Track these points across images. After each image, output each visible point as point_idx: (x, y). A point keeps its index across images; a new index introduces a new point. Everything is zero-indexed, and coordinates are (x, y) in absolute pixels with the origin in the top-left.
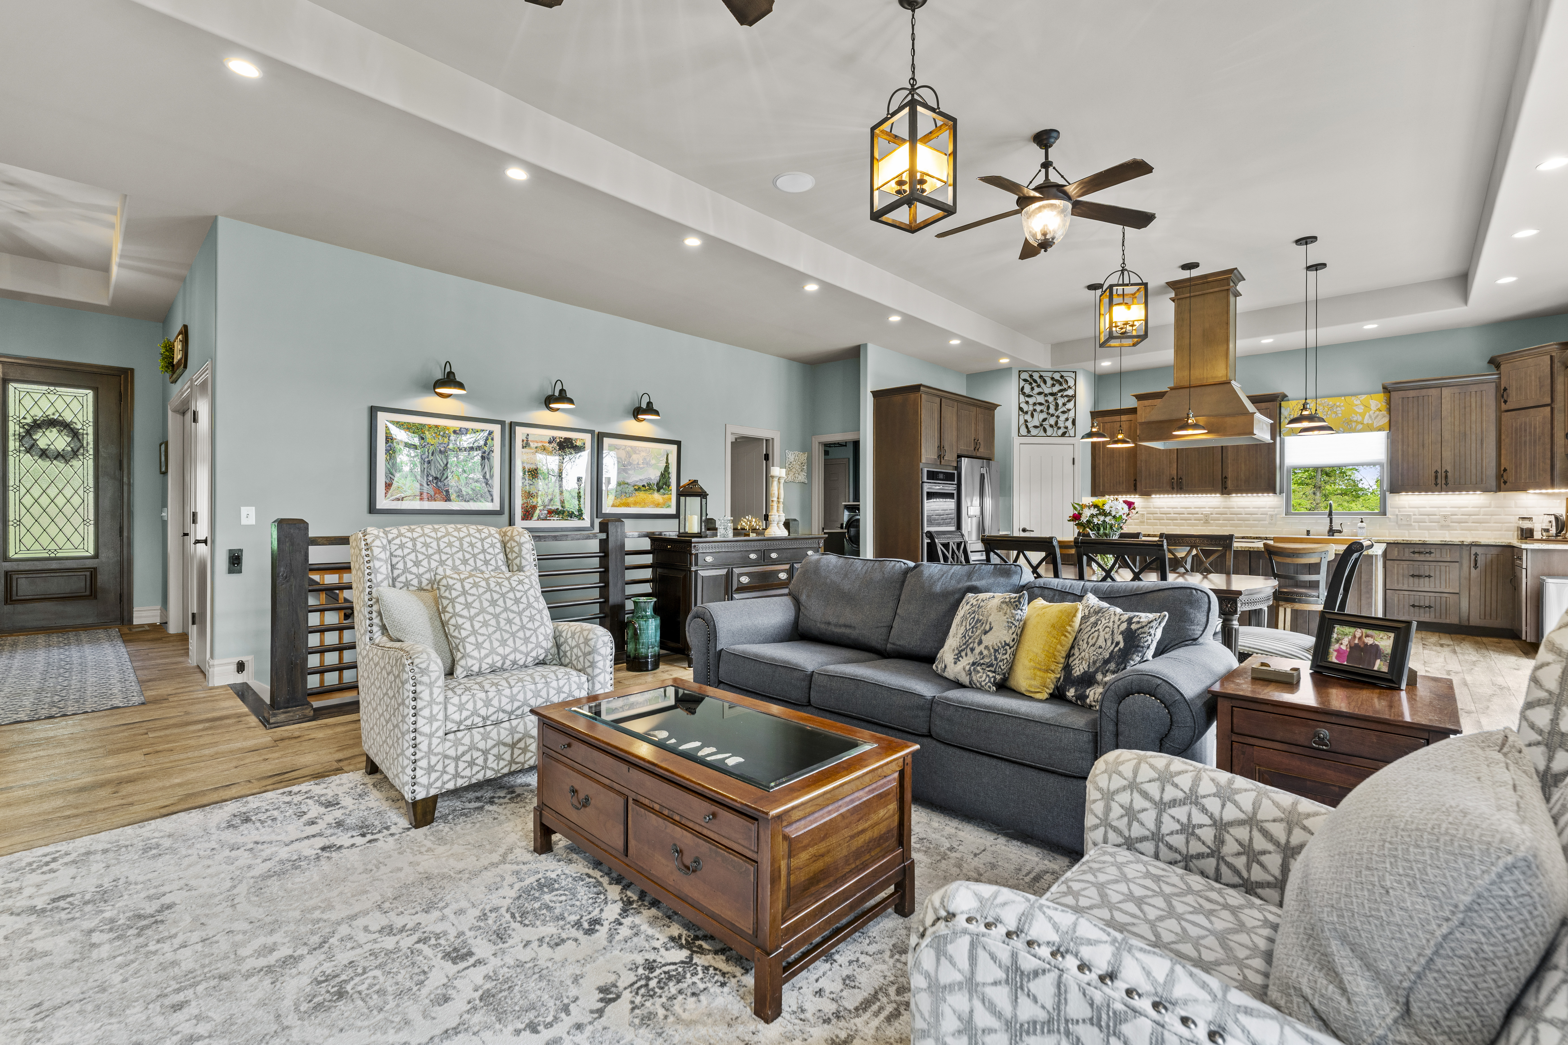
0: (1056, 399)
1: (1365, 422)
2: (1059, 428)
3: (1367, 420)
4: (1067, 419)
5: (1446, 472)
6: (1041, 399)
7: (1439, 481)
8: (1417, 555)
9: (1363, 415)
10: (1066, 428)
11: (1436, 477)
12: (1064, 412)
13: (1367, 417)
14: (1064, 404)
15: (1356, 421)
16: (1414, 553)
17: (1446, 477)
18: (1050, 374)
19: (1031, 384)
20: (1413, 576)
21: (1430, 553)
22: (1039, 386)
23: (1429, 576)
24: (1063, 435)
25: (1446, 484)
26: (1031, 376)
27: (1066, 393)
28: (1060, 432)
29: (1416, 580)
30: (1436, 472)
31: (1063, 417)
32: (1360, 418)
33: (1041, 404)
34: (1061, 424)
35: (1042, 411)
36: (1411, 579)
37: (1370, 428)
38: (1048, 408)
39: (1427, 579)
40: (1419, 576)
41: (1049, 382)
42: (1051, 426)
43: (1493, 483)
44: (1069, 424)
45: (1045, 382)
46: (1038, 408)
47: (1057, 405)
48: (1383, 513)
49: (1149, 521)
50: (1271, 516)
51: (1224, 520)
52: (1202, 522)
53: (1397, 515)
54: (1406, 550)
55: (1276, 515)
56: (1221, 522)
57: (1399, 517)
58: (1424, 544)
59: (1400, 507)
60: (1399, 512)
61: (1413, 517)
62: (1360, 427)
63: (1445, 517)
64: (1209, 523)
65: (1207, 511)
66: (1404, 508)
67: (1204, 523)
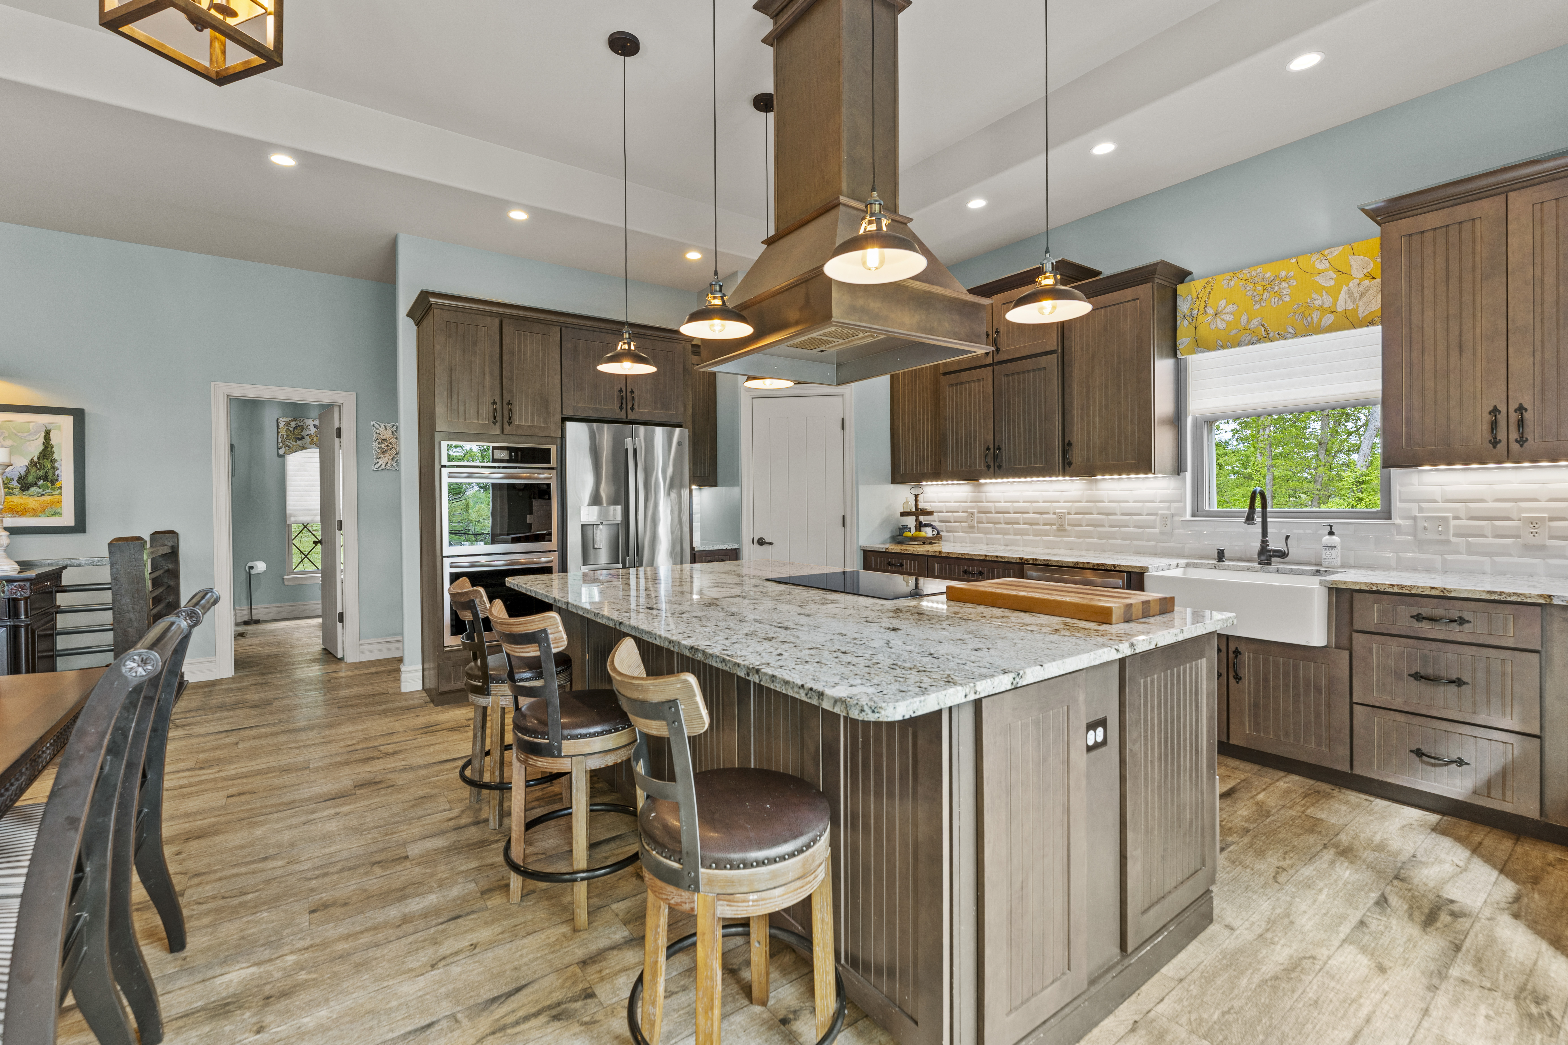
1: (1340, 309)
3: (1343, 303)
5: (1521, 409)
7: (1502, 435)
8: (1425, 626)
9: (1334, 293)
11: (1494, 425)
13: (1343, 295)
15: (1321, 308)
16: (1419, 618)
17: (1521, 423)
20: (1417, 676)
21: (1462, 621)
23: (1459, 682)
25: (1522, 441)
29: (1426, 689)
30: (1495, 411)
32: (1328, 301)
36: (1414, 684)
37: (1350, 321)
39: (1453, 688)
40: (1432, 680)
48: (1386, 513)
49: (980, 525)
50: (1164, 518)
51: (1087, 525)
52: (1054, 528)
53: (1415, 518)
54: (1401, 609)
55: (1173, 515)
56: (1084, 528)
57: (1421, 524)
58: (1444, 597)
59: (1418, 501)
60: (1421, 510)
61: (1453, 523)
62: (1329, 319)
63: (1534, 523)
64: (1065, 530)
65: (1062, 508)
66: (1423, 505)
67: (1058, 530)
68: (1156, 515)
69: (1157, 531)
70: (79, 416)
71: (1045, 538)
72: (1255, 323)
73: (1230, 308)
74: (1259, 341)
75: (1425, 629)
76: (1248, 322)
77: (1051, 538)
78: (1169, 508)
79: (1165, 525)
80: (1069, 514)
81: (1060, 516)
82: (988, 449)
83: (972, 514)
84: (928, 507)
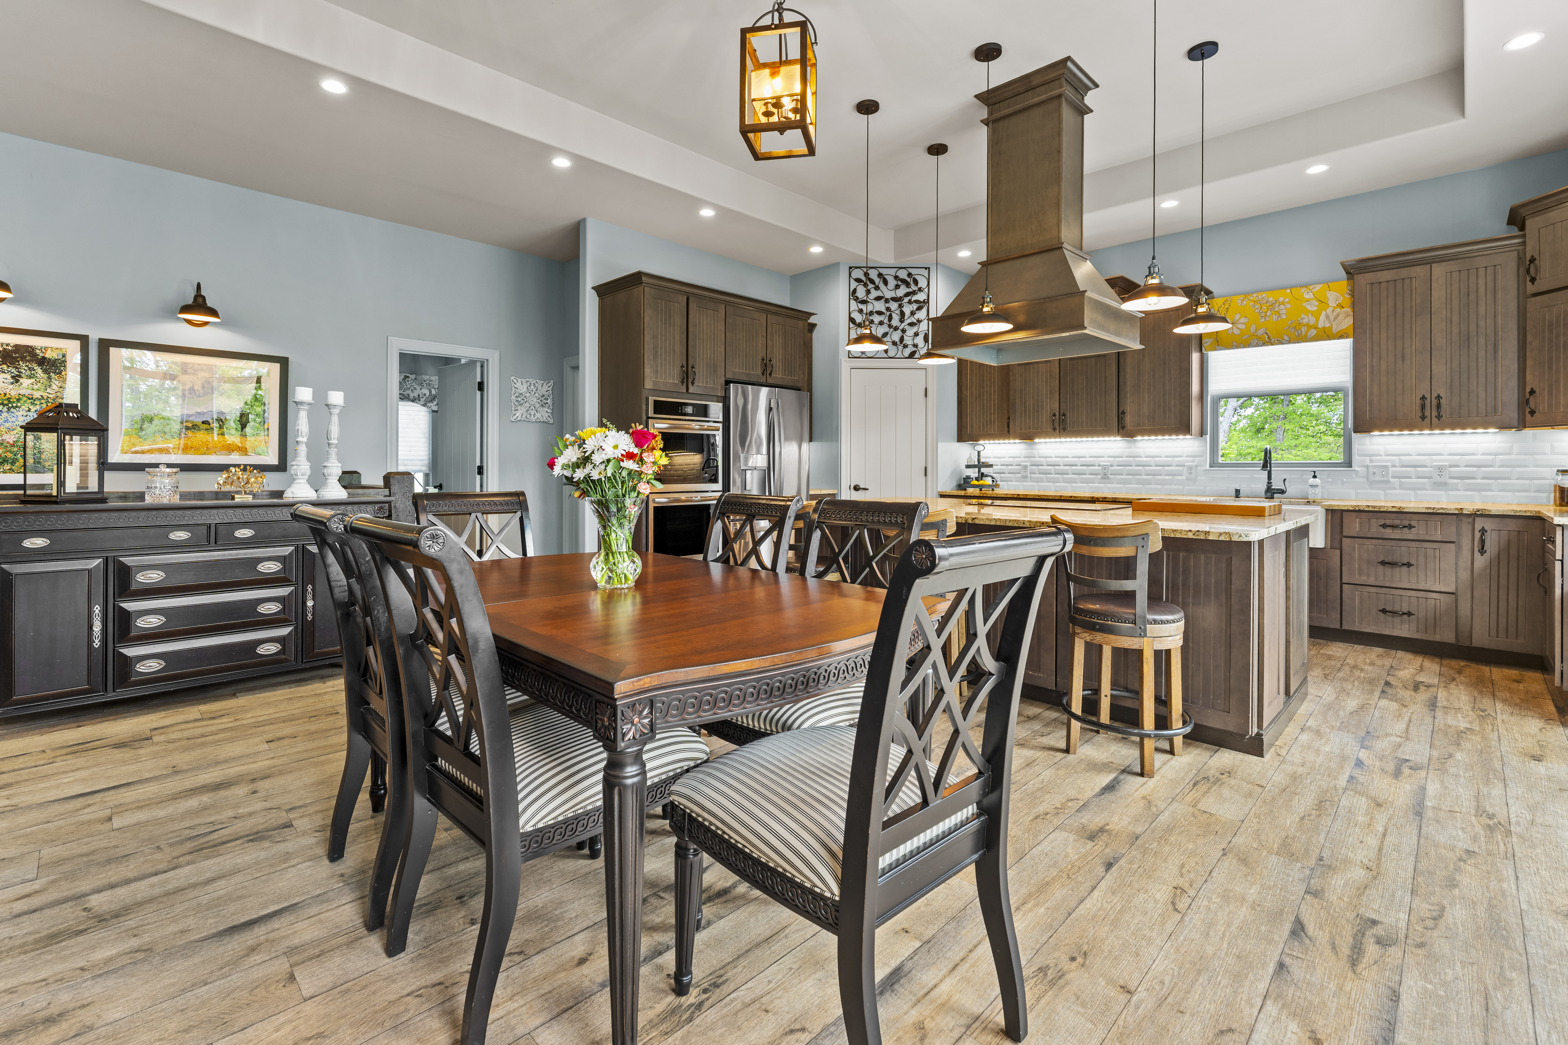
0: (900, 306)
1: (1320, 325)
2: (905, 346)
3: (1322, 323)
4: (916, 334)
5: (1439, 397)
6: (880, 306)
7: (1427, 413)
8: (1389, 531)
9: (1317, 315)
10: (915, 346)
11: (1423, 407)
12: (912, 324)
13: (1323, 317)
14: (913, 313)
15: (1307, 325)
16: (1384, 526)
17: (1439, 406)
18: (893, 272)
19: (865, 285)
20: (1383, 563)
21: (1410, 527)
22: (877, 288)
23: (1409, 565)
24: (912, 355)
25: (1439, 417)
26: (866, 274)
27: (915, 298)
28: (907, 352)
29: (1388, 570)
30: (1423, 398)
31: (911, 332)
32: (1312, 321)
33: (880, 313)
34: (908, 340)
35: (881, 323)
36: (1381, 567)
37: (1326, 335)
38: (890, 318)
39: (1405, 569)
40: (1393, 564)
41: (892, 283)
42: (894, 343)
43: (1513, 414)
44: (919, 340)
45: (886, 282)
46: (877, 319)
47: (902, 314)
48: (1348, 463)
49: (1033, 475)
50: (1190, 468)
51: (1127, 475)
52: (1099, 476)
53: (1367, 467)
54: (1373, 521)
55: (1196, 466)
56: (1124, 477)
57: (1371, 470)
58: (1400, 513)
59: (1370, 456)
60: (1371, 461)
61: (1392, 469)
62: (1313, 332)
63: (1440, 469)
64: (1108, 478)
65: (1106, 461)
66: (1373, 458)
67: (1102, 478)
68: (1183, 466)
69: (1184, 477)
70: (284, 362)
71: (1090, 485)
72: (1261, 331)
73: (1243, 320)
74: (1264, 344)
75: (1389, 533)
76: (1256, 330)
77: (1096, 485)
78: (1193, 461)
79: (1190, 474)
80: (1112, 466)
81: (1105, 468)
82: (1054, 415)
83: (1026, 467)
84: (990, 461)
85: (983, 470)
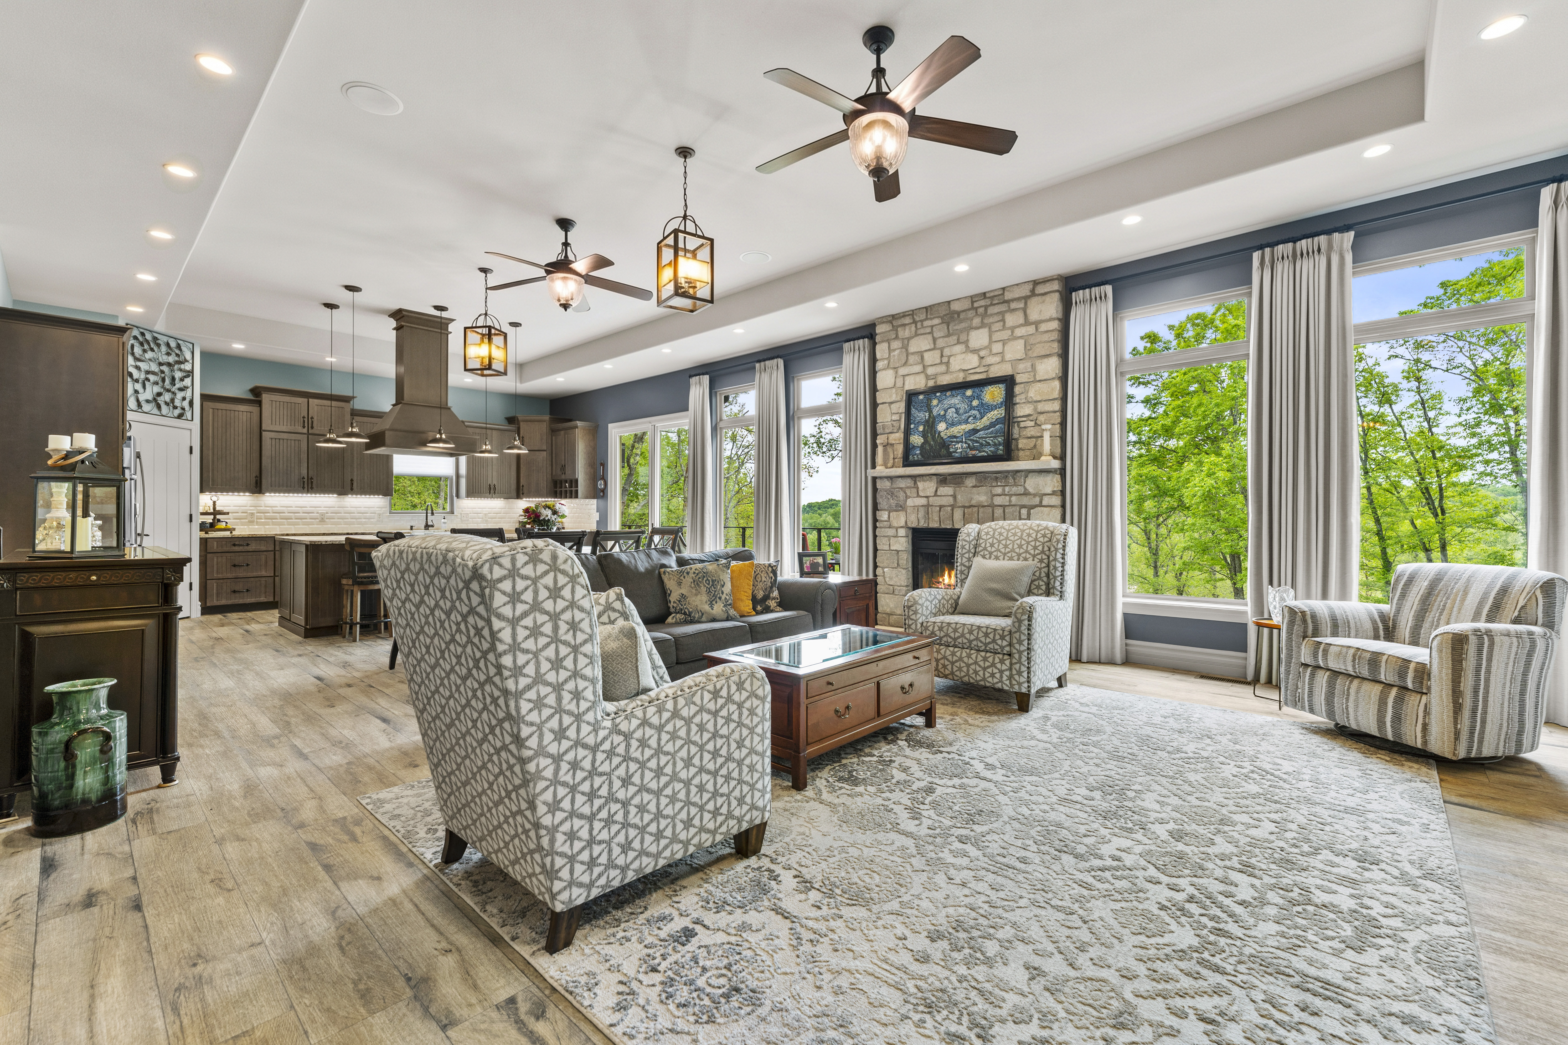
0: (173, 371)
2: (175, 408)
4: (184, 399)
6: (154, 367)
10: (183, 409)
12: (181, 389)
14: (182, 380)
18: (165, 339)
19: (142, 344)
22: (152, 350)
24: (180, 416)
26: (143, 334)
27: (182, 366)
28: (177, 412)
31: (180, 395)
33: (153, 373)
34: (177, 403)
35: (156, 383)
38: (163, 380)
41: (164, 349)
42: (167, 404)
44: (186, 404)
45: (159, 347)
46: (152, 378)
47: (173, 379)
84: (223, 509)
85: (218, 517)
